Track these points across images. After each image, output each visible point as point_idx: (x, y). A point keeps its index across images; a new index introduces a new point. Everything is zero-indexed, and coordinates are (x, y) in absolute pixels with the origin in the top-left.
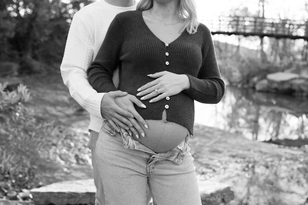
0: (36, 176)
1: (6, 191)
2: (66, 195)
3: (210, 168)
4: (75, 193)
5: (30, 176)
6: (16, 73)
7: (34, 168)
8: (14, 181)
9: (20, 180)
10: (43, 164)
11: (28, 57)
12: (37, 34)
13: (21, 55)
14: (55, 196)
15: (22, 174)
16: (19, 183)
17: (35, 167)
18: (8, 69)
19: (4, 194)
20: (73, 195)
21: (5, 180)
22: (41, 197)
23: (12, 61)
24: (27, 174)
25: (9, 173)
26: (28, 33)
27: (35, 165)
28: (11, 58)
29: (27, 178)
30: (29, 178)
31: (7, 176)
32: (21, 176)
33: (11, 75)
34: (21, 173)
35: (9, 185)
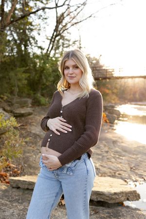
0: (25, 171)
2: (27, 183)
3: (143, 178)
4: (32, 182)
5: (22, 170)
6: (30, 105)
7: (24, 166)
8: (11, 173)
9: (15, 172)
10: (31, 164)
11: (39, 95)
12: (45, 81)
13: (35, 94)
14: (21, 183)
16: (14, 174)
17: (26, 165)
18: (26, 102)
19: (4, 179)
21: (7, 172)
22: (14, 182)
23: (29, 98)
24: (20, 169)
25: (10, 167)
26: (39, 80)
28: (29, 96)
29: (19, 172)
31: (9, 169)
32: (16, 170)
33: (27, 107)
34: (16, 168)
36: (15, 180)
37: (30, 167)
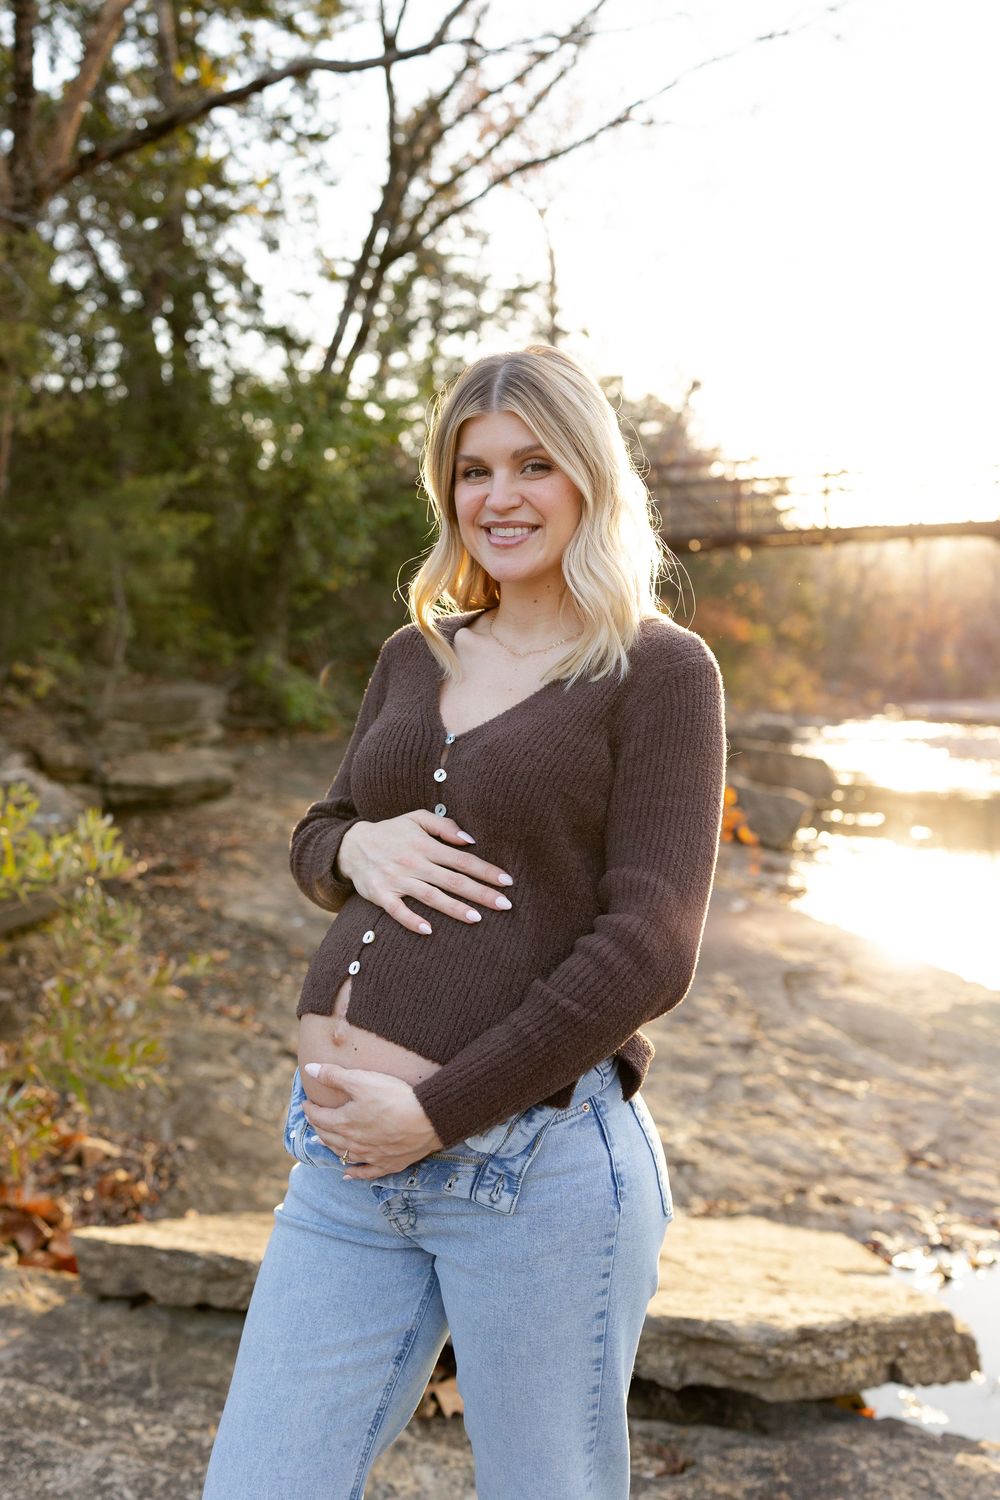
0: (183, 1182)
1: (48, 1232)
2: (198, 1265)
4: (232, 1260)
5: (161, 1179)
6: (215, 732)
7: (180, 1148)
8: (89, 1195)
9: (115, 1191)
10: (224, 1132)
11: (274, 659)
12: (312, 561)
13: (244, 652)
14: (159, 1265)
15: (127, 1170)
16: (107, 1202)
17: (189, 1143)
18: (184, 712)
19: (40, 1242)
20: (224, 1266)
21: (59, 1188)
22: (109, 1264)
23: (204, 678)
24: (150, 1169)
25: (79, 1160)
27: (190, 1133)
28: (204, 666)
29: (143, 1188)
30: (151, 1188)
31: (71, 1170)
32: (121, 1175)
33: (195, 740)
34: (125, 1163)
35: (68, 1208)
36: (118, 1247)
37: (217, 1152)
